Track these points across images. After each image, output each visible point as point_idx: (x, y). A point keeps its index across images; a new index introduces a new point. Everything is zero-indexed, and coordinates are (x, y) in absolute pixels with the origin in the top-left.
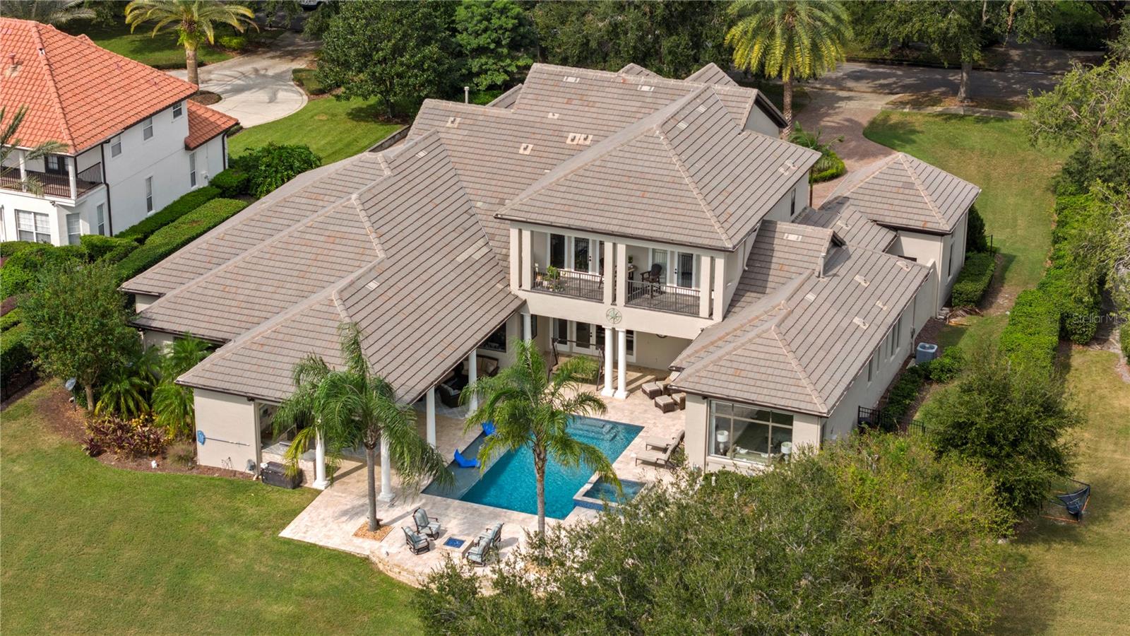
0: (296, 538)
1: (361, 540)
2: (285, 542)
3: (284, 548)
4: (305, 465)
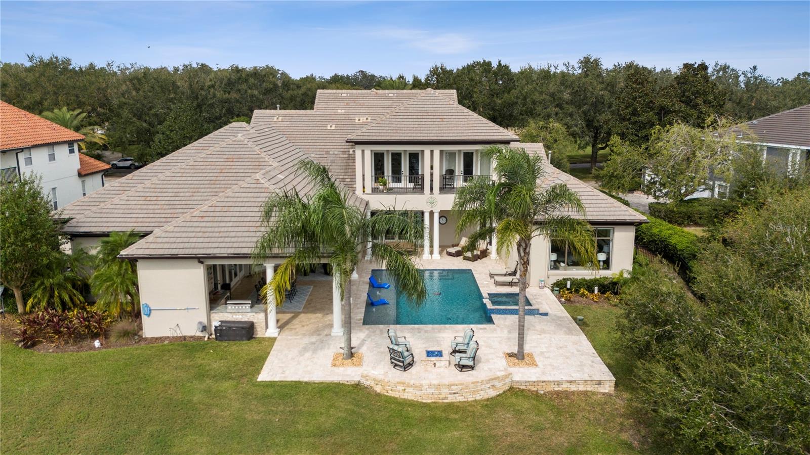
0: (277, 378)
1: (341, 369)
2: (267, 386)
3: (270, 391)
4: (256, 317)
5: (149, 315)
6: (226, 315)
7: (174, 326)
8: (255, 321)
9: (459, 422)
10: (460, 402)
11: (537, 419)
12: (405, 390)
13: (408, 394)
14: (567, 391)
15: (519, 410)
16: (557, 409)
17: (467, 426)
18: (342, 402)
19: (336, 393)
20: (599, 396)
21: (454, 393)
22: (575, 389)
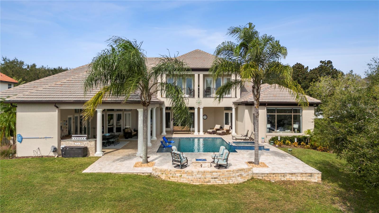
1: (140, 168)
2: (87, 175)
3: (89, 177)
4: (89, 144)
5: (21, 142)
6: (71, 142)
7: (36, 149)
8: (88, 147)
9: (219, 195)
10: (219, 184)
11: (272, 194)
12: (181, 176)
13: (183, 179)
14: (289, 180)
15: (259, 190)
16: (285, 189)
17: (225, 197)
18: (138, 183)
19: (135, 179)
20: (312, 184)
21: (215, 178)
22: (295, 179)
